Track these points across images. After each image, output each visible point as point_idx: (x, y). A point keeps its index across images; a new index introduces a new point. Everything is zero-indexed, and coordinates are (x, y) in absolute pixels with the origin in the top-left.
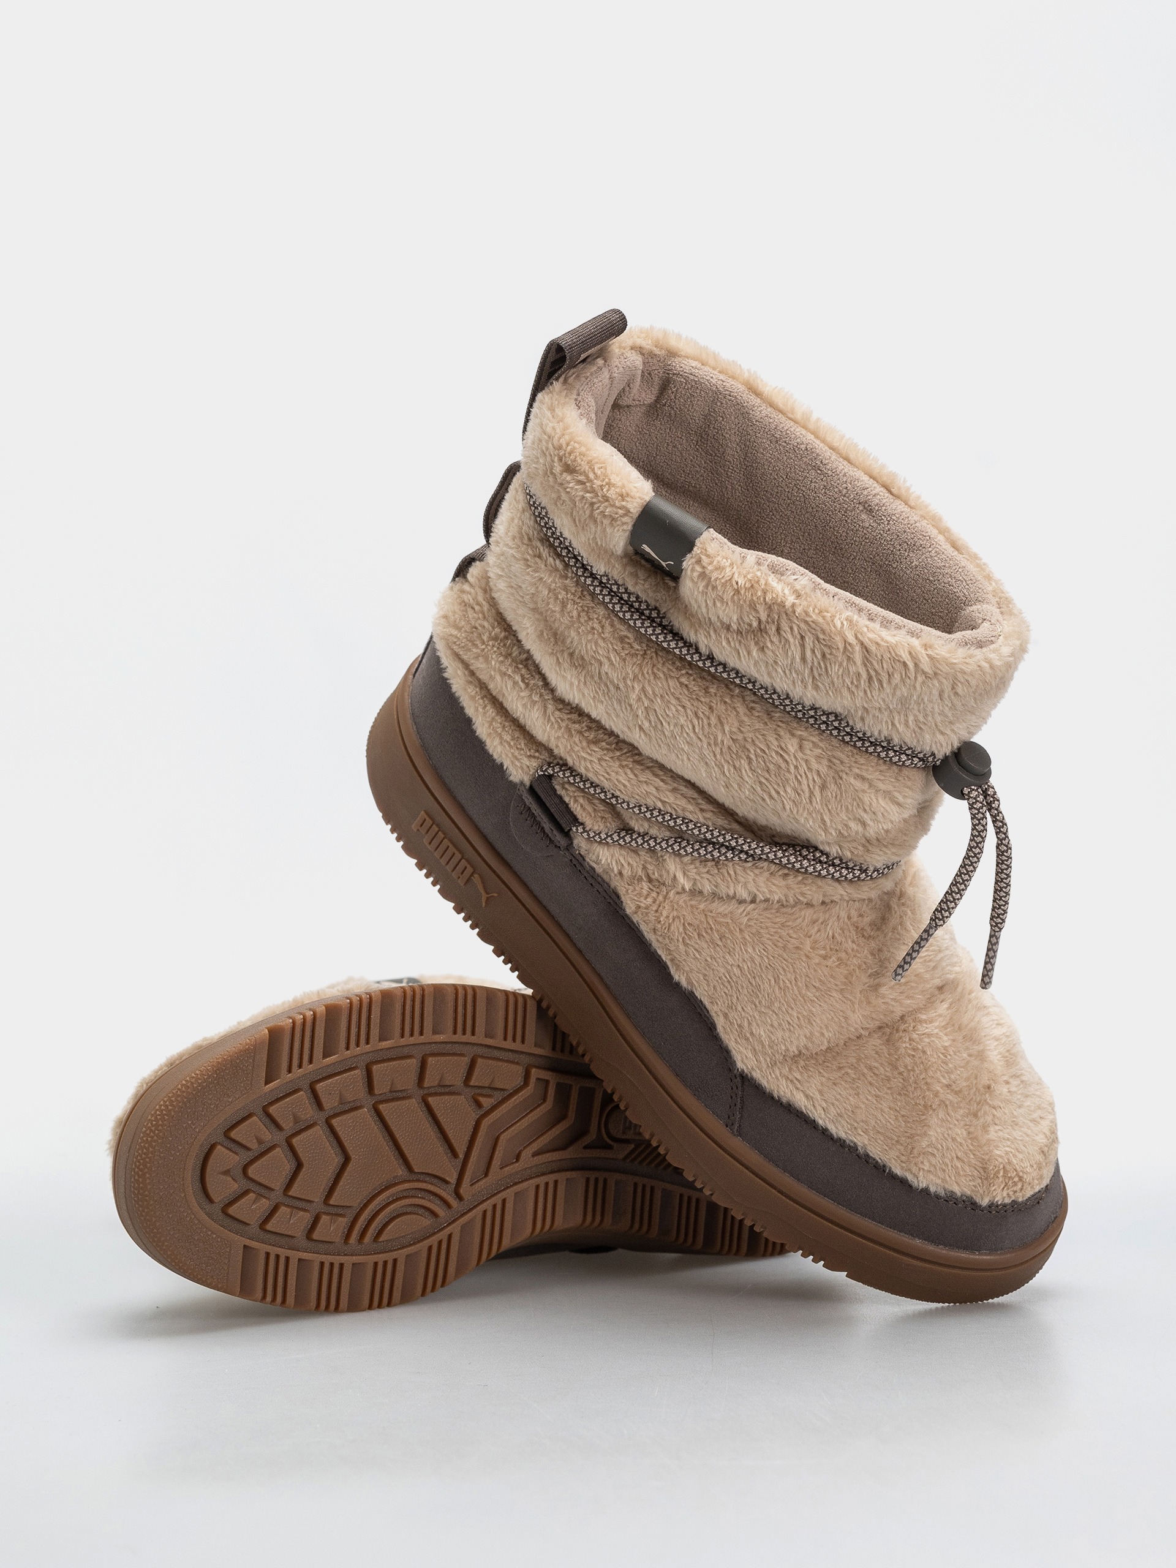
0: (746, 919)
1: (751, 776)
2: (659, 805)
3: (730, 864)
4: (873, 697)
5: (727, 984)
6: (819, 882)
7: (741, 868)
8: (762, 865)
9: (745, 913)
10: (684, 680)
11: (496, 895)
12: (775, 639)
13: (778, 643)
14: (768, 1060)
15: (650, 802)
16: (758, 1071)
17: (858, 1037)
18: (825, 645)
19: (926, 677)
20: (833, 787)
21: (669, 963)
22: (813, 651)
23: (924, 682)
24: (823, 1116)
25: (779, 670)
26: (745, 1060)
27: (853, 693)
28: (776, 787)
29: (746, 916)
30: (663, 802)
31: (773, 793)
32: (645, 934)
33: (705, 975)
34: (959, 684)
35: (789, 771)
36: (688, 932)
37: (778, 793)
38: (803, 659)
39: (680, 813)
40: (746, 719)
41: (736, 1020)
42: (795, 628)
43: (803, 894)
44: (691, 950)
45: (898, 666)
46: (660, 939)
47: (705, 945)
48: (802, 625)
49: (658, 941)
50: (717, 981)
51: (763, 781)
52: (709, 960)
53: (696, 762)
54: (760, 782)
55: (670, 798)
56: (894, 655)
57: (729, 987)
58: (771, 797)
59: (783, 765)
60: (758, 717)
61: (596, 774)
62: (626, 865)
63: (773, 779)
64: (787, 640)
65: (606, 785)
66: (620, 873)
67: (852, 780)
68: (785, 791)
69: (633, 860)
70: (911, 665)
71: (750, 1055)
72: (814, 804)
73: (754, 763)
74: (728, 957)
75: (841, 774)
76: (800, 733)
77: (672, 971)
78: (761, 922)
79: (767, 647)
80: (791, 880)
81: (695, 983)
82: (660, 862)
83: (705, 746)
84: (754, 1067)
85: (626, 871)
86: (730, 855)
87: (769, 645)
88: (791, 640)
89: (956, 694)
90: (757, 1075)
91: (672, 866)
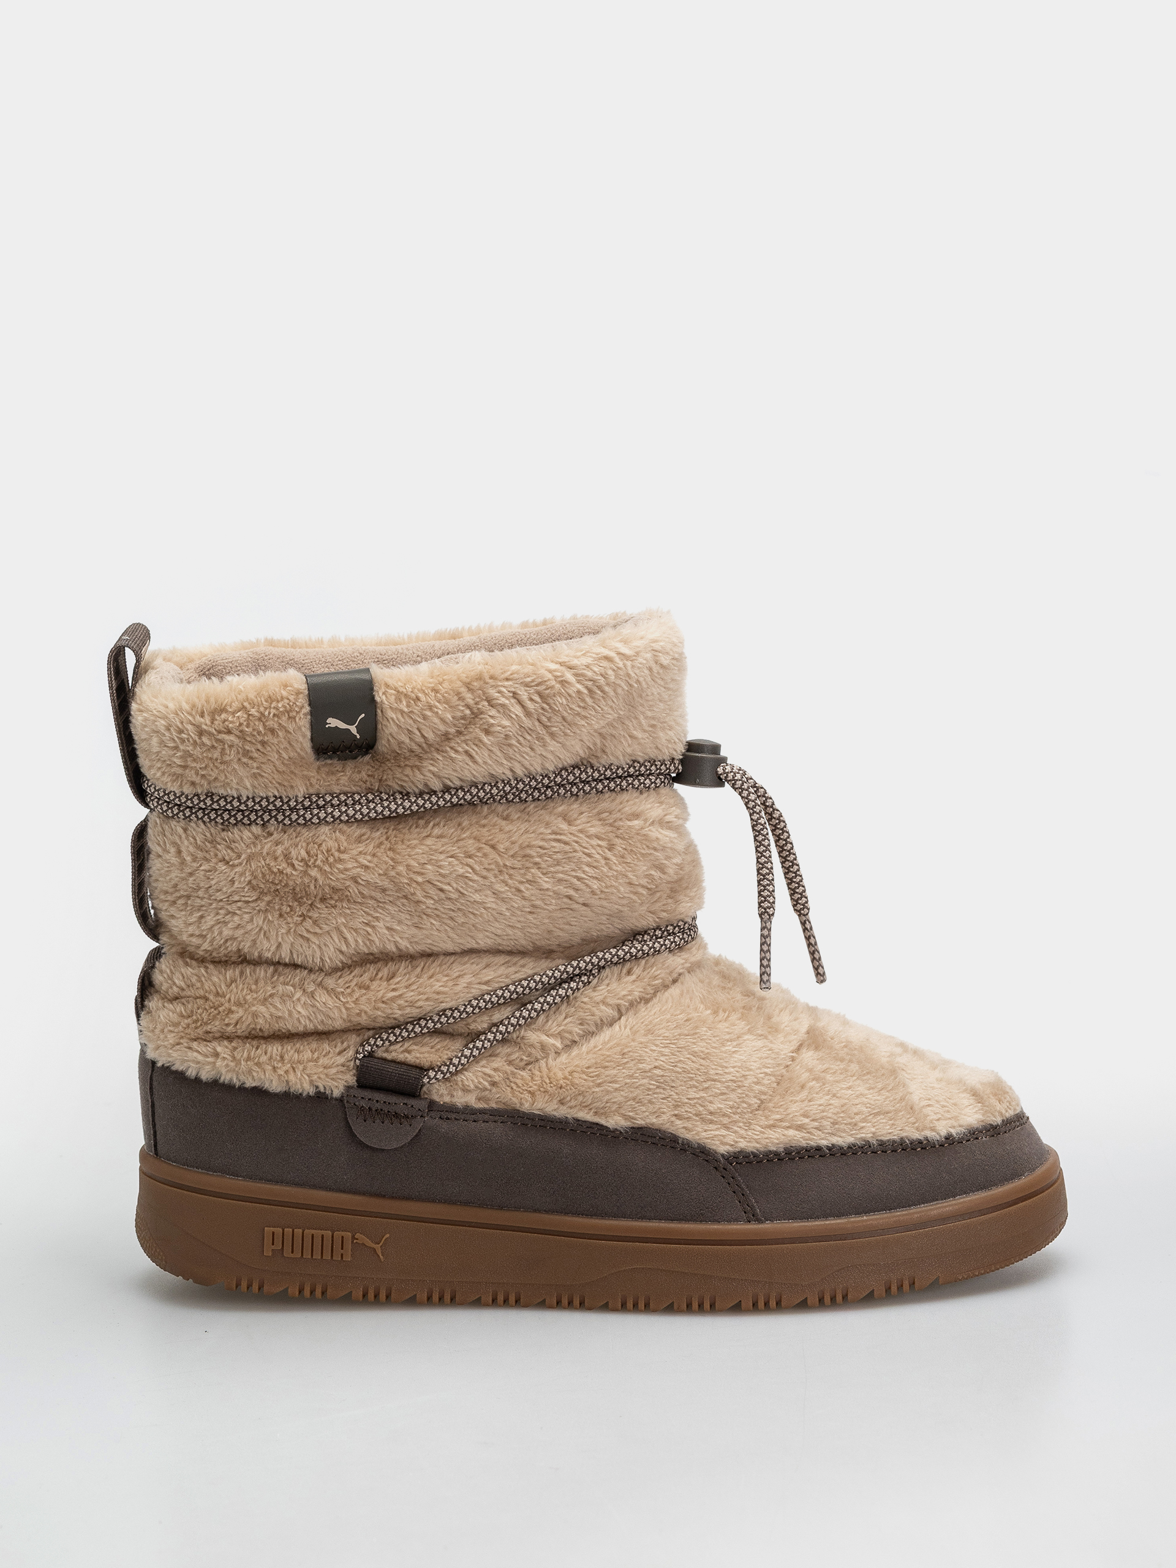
0: (628, 1029)
1: (547, 879)
2: (485, 987)
3: (579, 994)
4: (602, 710)
5: (658, 1090)
6: (660, 958)
7: (590, 990)
8: (605, 975)
9: (623, 1028)
10: (436, 831)
11: (388, 1235)
12: (493, 712)
13: (498, 715)
14: (741, 1124)
15: (475, 992)
16: (742, 1140)
17: (793, 1061)
18: (537, 685)
19: (632, 661)
20: (618, 841)
21: (596, 1119)
22: (531, 700)
23: (633, 667)
24: (823, 1136)
25: (514, 742)
26: (725, 1140)
27: (586, 717)
28: (574, 874)
29: (625, 1028)
30: (487, 983)
31: (575, 881)
32: (555, 1113)
33: (634, 1099)
34: (661, 654)
35: (575, 851)
36: (592, 1075)
37: (579, 879)
38: (528, 714)
39: (508, 981)
40: (510, 827)
41: (690, 1112)
42: (504, 690)
43: (655, 978)
44: (606, 1087)
45: (605, 663)
46: (573, 1103)
47: (615, 1072)
48: (506, 683)
49: (571, 1108)
50: (648, 1095)
51: (561, 876)
52: (628, 1081)
53: (494, 906)
54: (560, 881)
55: (489, 975)
56: (594, 656)
57: (662, 1091)
58: (577, 890)
59: (567, 848)
60: (518, 818)
61: (412, 1004)
62: (492, 1073)
63: (567, 868)
64: (503, 706)
65: (428, 1006)
66: (494, 1084)
67: (629, 823)
68: (584, 872)
69: (498, 1063)
70: (612, 654)
71: (723, 1132)
72: (614, 867)
73: (543, 865)
74: (641, 1066)
75: (616, 824)
76: (560, 809)
77: (603, 1122)
78: (642, 1023)
79: (492, 725)
80: (637, 971)
81: (631, 1114)
82: (517, 1043)
83: (493, 880)
84: (736, 1140)
85: (497, 1077)
86: (573, 985)
87: (492, 721)
88: (507, 702)
89: (662, 666)
90: (743, 1144)
91: (533, 1036)
